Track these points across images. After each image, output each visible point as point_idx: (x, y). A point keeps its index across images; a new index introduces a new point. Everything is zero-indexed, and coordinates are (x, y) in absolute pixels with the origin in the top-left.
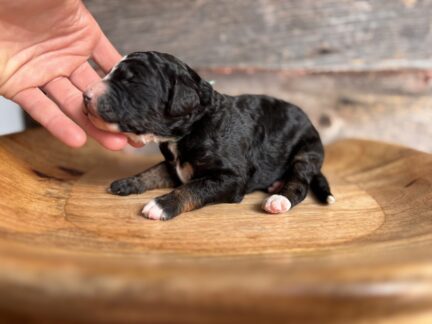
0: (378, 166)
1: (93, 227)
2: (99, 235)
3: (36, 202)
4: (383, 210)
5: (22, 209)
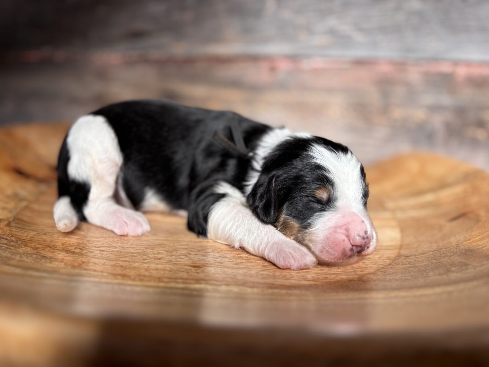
4: (400, 249)
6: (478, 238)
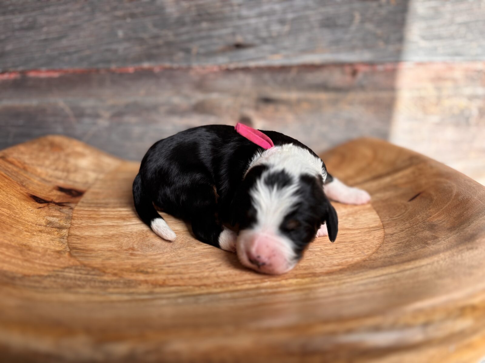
2: (104, 273)
3: (38, 236)
4: (384, 228)
5: (25, 245)
6: (436, 214)
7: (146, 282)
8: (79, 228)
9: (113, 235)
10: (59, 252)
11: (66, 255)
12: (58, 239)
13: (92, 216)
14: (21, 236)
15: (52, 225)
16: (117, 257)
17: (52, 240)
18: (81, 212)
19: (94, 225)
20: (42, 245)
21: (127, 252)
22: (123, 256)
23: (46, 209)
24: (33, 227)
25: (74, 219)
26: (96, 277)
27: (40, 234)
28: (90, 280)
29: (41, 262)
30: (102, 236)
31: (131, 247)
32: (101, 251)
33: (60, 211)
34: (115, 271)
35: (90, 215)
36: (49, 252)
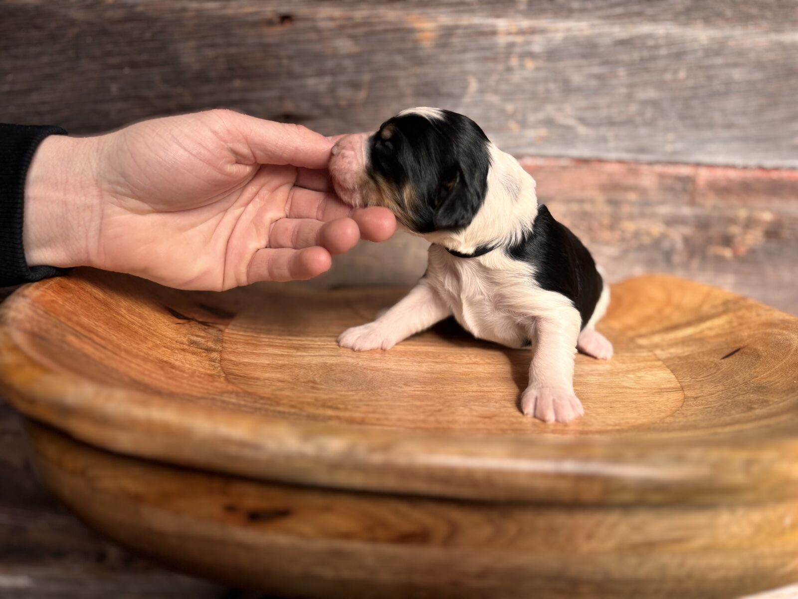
0: (688, 324)
1: (266, 391)
2: (278, 404)
3: (180, 354)
4: (683, 390)
5: (166, 362)
6: (765, 375)
7: (338, 418)
8: (234, 352)
9: (284, 365)
10: (211, 375)
11: (222, 379)
12: (208, 362)
13: (250, 342)
14: (160, 351)
15: (198, 346)
16: (292, 389)
17: (200, 362)
18: (234, 336)
19: (254, 351)
20: (188, 366)
21: (306, 384)
22: (302, 389)
23: (187, 326)
24: (173, 344)
25: (225, 343)
26: (266, 407)
27: (183, 353)
28: (259, 409)
29: (190, 383)
30: (268, 364)
31: (312, 380)
32: (269, 380)
33: (205, 332)
34: (293, 403)
35: (247, 340)
36: (197, 373)
